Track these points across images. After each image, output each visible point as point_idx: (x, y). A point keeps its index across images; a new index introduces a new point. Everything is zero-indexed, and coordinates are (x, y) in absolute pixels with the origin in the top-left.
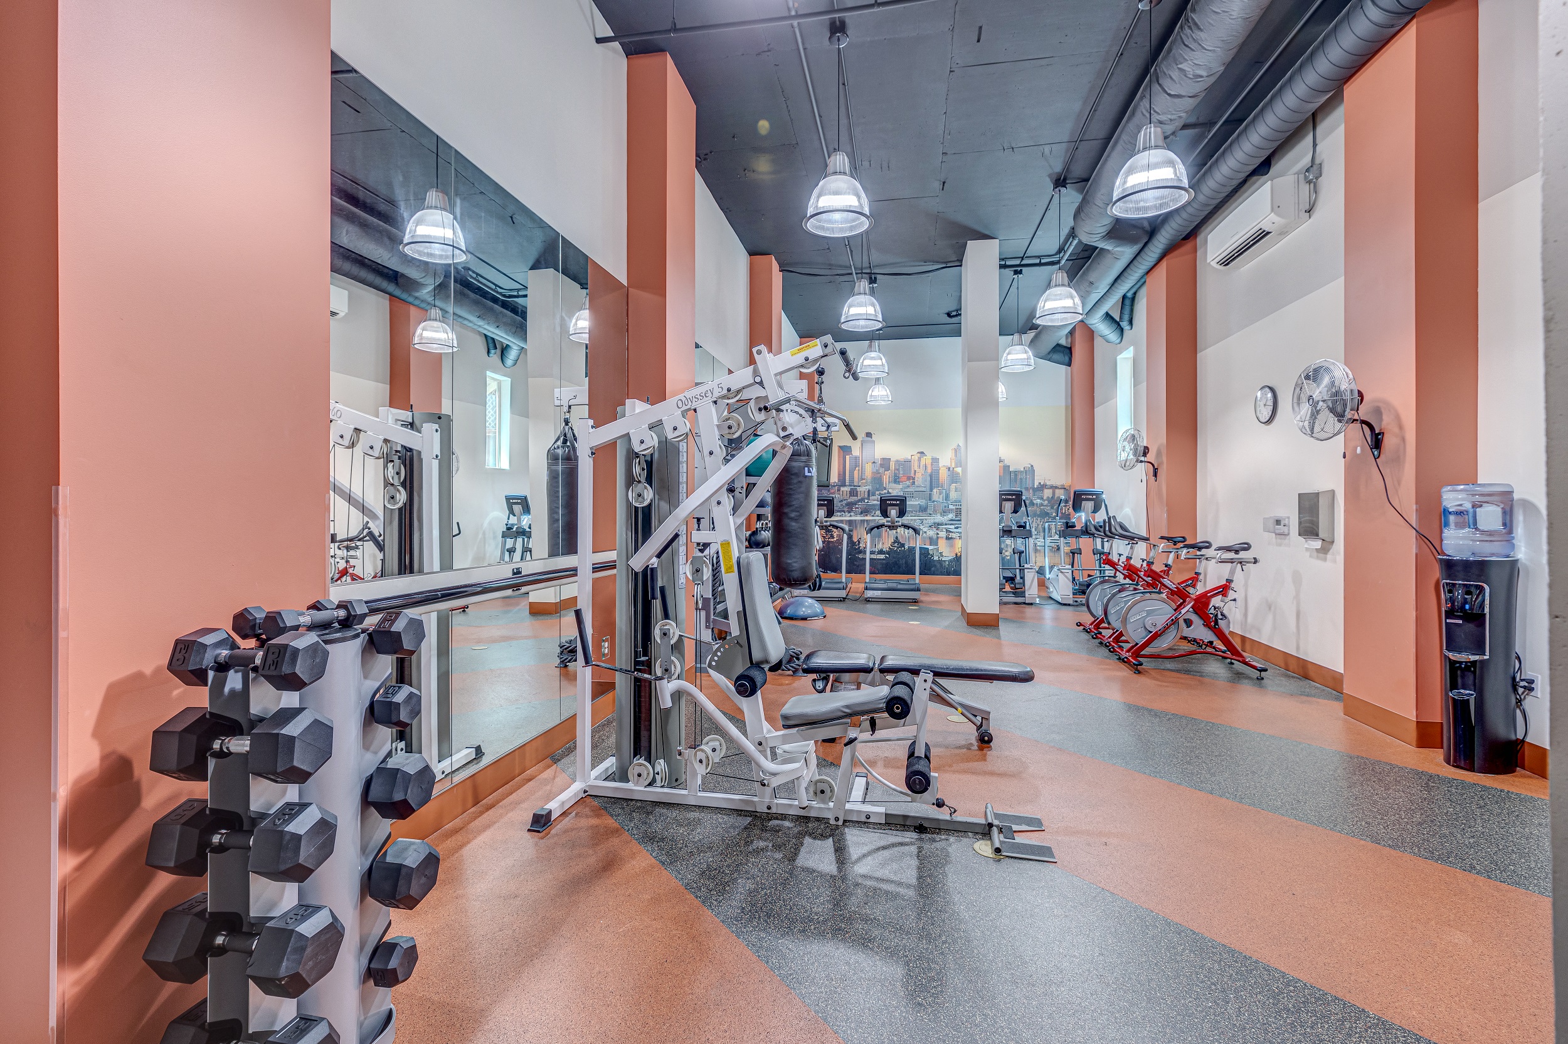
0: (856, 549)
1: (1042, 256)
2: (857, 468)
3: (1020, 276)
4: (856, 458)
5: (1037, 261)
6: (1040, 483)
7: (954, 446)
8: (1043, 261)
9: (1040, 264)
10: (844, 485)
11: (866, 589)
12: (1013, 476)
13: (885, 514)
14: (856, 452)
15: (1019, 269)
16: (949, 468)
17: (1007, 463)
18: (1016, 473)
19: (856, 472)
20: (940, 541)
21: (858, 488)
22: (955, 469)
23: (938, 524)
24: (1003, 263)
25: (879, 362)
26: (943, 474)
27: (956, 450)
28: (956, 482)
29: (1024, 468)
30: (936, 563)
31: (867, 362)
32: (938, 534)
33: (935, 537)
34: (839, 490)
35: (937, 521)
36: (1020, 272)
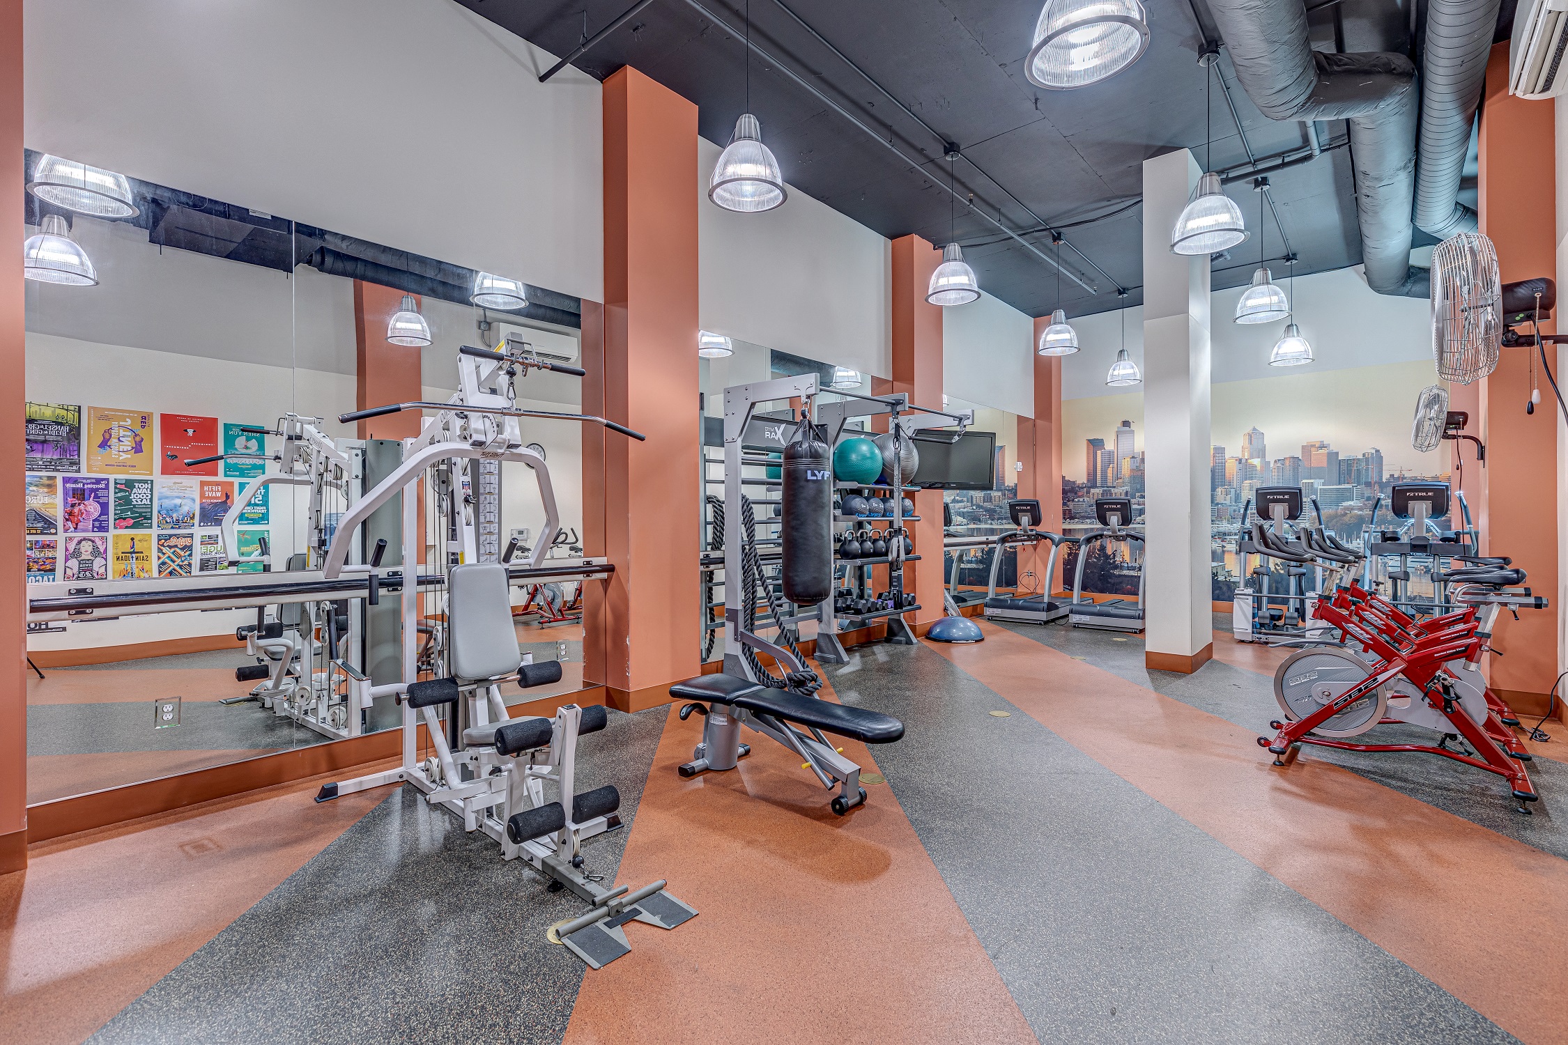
0: (1110, 564)
1: (1283, 153)
2: (1111, 466)
3: (1266, 188)
4: (1110, 453)
5: (1279, 161)
6: (1392, 476)
7: (1249, 430)
8: (1286, 160)
9: (1284, 165)
10: (1095, 486)
11: (1071, 612)
12: (1344, 467)
13: (1104, 521)
14: (1109, 446)
15: (1259, 177)
16: (1240, 460)
17: (1333, 448)
18: (1349, 463)
19: (1110, 471)
20: (1226, 556)
21: (1112, 489)
22: (1249, 461)
23: (1225, 534)
24: (1224, 176)
25: (1067, 336)
26: (1232, 468)
27: (1250, 436)
28: (1251, 478)
29: (1364, 455)
30: (1221, 585)
31: (1051, 337)
32: (1223, 547)
33: (1219, 550)
34: (1088, 492)
35: (1222, 529)
36: (1264, 181)
